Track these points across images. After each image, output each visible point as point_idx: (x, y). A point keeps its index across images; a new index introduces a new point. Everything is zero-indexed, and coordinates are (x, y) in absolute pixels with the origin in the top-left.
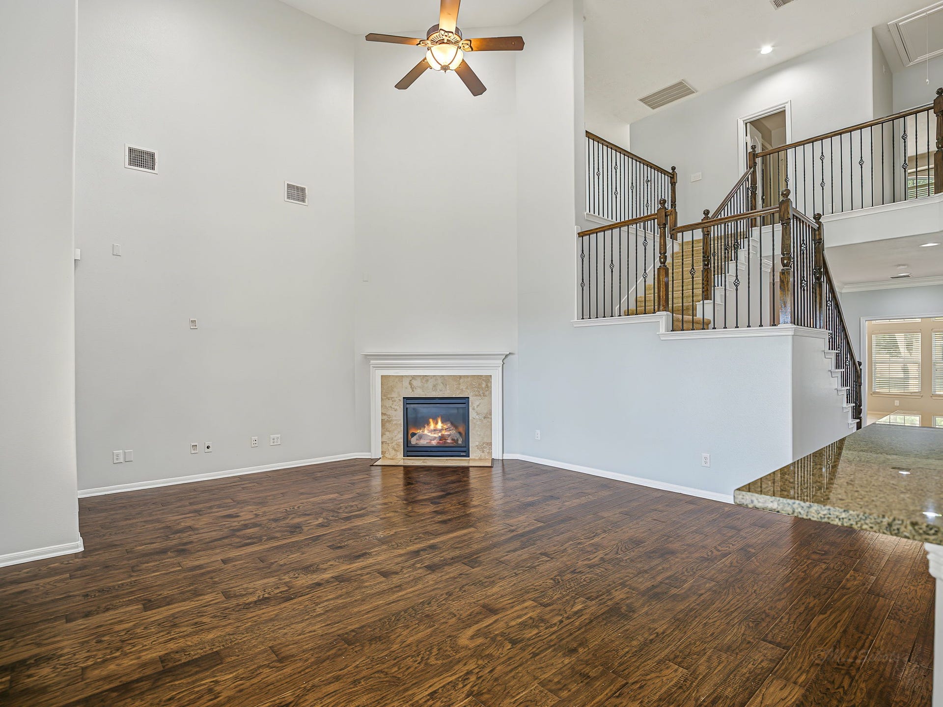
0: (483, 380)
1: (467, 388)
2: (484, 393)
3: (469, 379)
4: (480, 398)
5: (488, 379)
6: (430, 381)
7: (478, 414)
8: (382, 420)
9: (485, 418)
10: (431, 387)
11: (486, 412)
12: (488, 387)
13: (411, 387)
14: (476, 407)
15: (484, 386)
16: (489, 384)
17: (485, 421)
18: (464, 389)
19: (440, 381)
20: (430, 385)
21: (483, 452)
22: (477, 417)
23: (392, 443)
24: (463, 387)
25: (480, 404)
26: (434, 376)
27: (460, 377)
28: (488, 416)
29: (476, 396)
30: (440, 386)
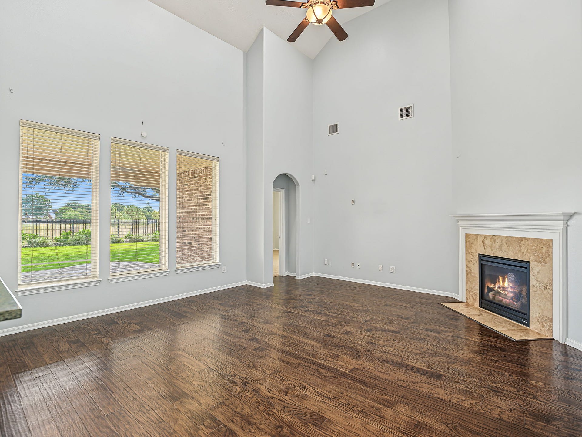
0: (543, 244)
1: (527, 251)
2: (544, 260)
3: (530, 242)
4: (539, 264)
5: (548, 243)
6: (497, 241)
7: (538, 282)
8: (466, 271)
9: (545, 288)
10: (497, 246)
11: (546, 281)
12: (549, 253)
13: (484, 245)
14: (536, 274)
15: (544, 251)
16: (550, 250)
17: (545, 292)
18: (525, 252)
19: (504, 242)
20: (497, 245)
21: (543, 326)
22: (537, 285)
23: (472, 292)
24: (524, 249)
25: (540, 271)
26: (500, 236)
27: (521, 239)
28: (548, 286)
29: (537, 261)
30: (505, 247)
